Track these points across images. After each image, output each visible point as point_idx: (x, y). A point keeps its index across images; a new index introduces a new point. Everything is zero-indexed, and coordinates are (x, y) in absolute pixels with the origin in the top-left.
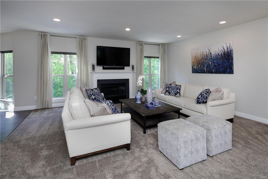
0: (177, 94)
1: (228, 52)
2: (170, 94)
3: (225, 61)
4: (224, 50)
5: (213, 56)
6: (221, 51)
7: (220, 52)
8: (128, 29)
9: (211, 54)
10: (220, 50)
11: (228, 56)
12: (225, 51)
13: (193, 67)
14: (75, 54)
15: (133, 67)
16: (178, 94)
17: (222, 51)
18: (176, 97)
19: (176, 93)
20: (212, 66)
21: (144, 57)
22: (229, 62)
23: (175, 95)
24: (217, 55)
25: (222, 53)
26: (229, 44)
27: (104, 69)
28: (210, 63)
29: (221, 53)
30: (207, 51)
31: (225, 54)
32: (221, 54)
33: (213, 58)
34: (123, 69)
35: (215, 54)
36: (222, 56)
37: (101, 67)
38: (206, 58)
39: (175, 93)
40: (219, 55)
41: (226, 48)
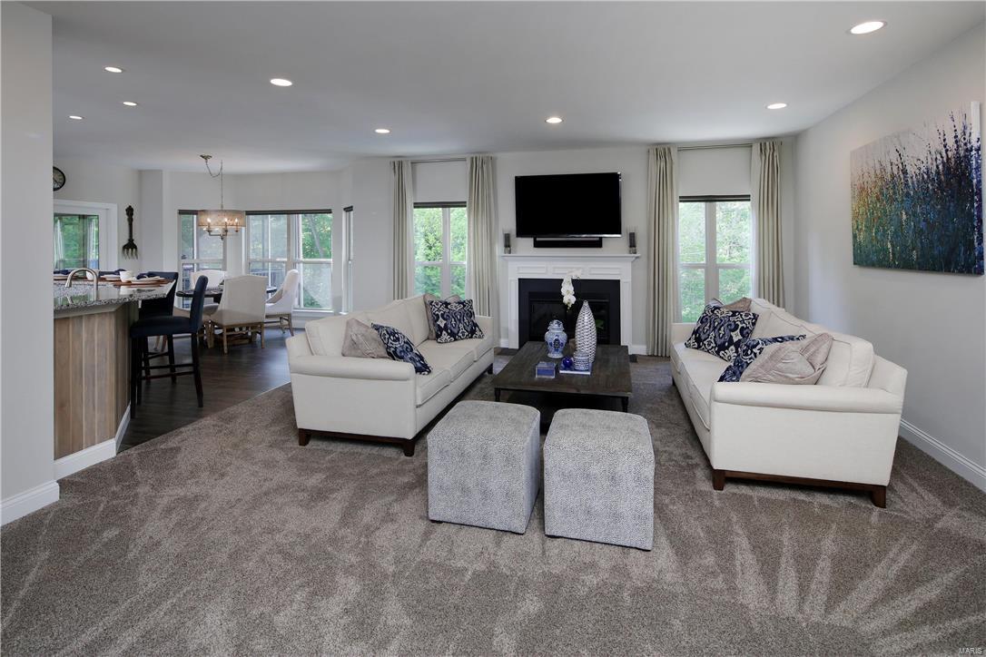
0: (727, 348)
1: (958, 158)
2: (699, 347)
3: (950, 206)
4: (947, 151)
5: (913, 183)
6: (936, 159)
7: (935, 163)
8: (554, 120)
9: (905, 172)
10: (933, 153)
11: (960, 183)
12: (950, 154)
13: (855, 237)
14: (461, 204)
15: (632, 237)
16: (733, 347)
17: (939, 157)
18: (722, 358)
19: (725, 343)
20: (911, 232)
21: (676, 199)
22: (963, 210)
23: (718, 353)
24: (923, 178)
25: (941, 167)
26: (962, 119)
27: (537, 245)
28: (904, 217)
29: (937, 167)
30: (894, 157)
31: (949, 169)
32: (938, 173)
33: (912, 193)
34: (598, 244)
35: (917, 171)
36: (940, 182)
37: (530, 241)
38: (891, 192)
39: (719, 343)
40: (929, 177)
41: (951, 143)
